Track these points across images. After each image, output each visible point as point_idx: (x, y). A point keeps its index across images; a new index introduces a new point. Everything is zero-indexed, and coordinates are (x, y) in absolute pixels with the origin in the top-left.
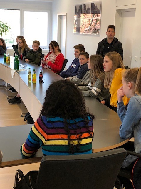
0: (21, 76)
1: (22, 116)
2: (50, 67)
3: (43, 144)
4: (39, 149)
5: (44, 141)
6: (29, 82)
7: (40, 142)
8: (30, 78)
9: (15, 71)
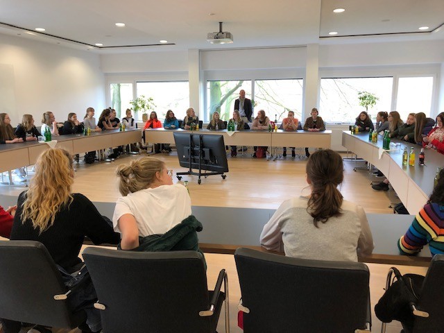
0: (392, 156)
1: (390, 207)
2: (434, 147)
3: (432, 240)
4: (424, 247)
5: (434, 236)
6: (403, 164)
7: (428, 236)
8: (406, 158)
9: (384, 150)
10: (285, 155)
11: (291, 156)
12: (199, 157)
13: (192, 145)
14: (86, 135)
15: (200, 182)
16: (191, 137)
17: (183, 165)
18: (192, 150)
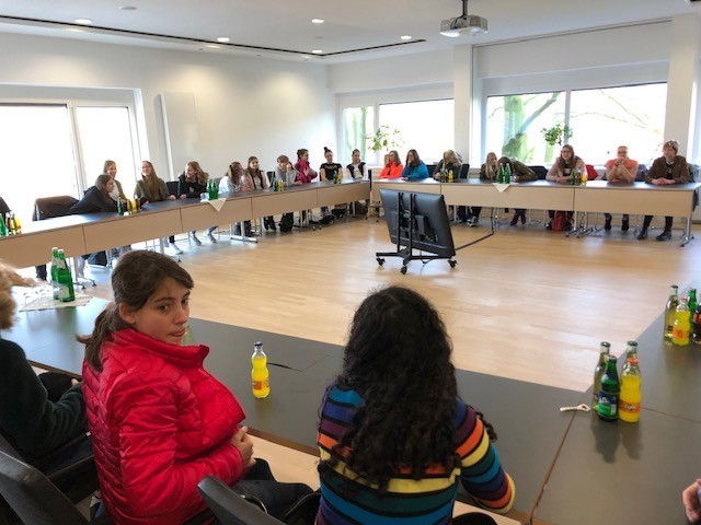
10: (608, 227)
11: (620, 229)
12: (409, 230)
13: (401, 209)
14: (276, 190)
15: (404, 271)
16: (401, 196)
17: (393, 241)
18: (401, 217)
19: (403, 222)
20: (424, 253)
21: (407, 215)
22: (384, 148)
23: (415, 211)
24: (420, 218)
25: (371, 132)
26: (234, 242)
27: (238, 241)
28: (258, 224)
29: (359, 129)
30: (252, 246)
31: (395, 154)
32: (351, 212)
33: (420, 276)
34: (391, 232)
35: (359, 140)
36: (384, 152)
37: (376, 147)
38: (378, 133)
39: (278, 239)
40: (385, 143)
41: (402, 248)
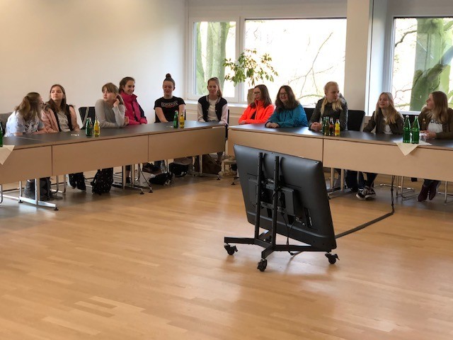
12: (272, 206)
13: (263, 177)
14: (89, 135)
15: (262, 266)
16: (263, 158)
17: (251, 220)
18: (262, 187)
19: (265, 195)
20: (293, 242)
21: (271, 186)
22: (248, 80)
23: (282, 181)
24: (288, 192)
25: (231, 55)
26: (23, 208)
27: (29, 206)
28: (61, 180)
29: (216, 49)
30: (50, 214)
31: (263, 89)
32: (197, 169)
33: (285, 275)
34: (249, 207)
35: (216, 64)
36: (247, 85)
37: (238, 78)
38: (241, 58)
39: (89, 206)
40: (250, 73)
41: (262, 231)
